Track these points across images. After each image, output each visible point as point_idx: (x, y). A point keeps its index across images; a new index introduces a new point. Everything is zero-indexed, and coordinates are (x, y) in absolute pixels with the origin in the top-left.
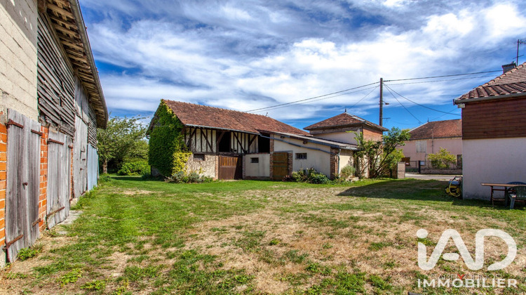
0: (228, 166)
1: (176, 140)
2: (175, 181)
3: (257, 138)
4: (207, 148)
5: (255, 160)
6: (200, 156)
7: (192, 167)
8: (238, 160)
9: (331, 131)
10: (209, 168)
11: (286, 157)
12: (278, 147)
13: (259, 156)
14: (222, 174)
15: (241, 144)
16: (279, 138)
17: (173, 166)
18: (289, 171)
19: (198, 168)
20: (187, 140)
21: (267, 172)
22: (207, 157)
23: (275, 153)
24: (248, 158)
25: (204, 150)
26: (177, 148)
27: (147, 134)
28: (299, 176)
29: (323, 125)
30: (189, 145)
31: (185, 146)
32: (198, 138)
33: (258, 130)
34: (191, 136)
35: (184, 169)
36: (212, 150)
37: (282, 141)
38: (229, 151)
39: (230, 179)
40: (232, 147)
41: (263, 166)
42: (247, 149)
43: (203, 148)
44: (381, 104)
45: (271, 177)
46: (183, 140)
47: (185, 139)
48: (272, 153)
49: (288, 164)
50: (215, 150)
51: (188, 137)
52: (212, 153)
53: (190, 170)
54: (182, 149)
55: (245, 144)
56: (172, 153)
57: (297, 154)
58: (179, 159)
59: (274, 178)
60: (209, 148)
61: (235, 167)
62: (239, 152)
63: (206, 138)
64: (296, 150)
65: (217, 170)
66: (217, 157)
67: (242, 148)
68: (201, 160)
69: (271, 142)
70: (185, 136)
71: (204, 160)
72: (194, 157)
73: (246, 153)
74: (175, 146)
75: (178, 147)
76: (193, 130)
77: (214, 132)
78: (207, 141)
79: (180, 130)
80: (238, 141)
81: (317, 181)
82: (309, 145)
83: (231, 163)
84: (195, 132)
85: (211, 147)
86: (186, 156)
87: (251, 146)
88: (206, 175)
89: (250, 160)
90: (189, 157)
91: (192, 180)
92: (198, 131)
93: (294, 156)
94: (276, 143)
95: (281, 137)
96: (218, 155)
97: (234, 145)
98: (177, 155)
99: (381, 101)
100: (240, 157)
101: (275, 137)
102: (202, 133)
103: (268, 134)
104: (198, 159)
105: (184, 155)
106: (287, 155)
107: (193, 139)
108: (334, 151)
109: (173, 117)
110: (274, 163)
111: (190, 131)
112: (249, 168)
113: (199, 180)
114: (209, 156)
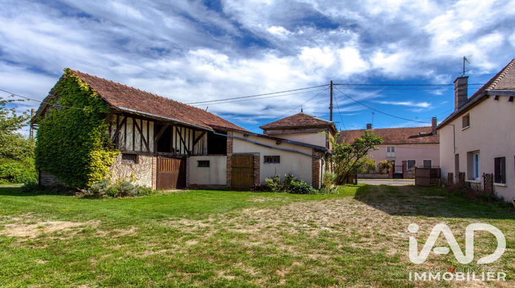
0: (169, 172)
1: (95, 131)
2: (96, 195)
3: (206, 136)
4: (141, 145)
5: (204, 164)
6: (132, 157)
7: (119, 173)
8: (181, 163)
9: (293, 131)
10: (144, 175)
11: (251, 159)
12: (239, 147)
13: (211, 158)
14: (161, 183)
15: (184, 143)
16: (241, 136)
17: (89, 171)
18: (254, 177)
19: (129, 175)
20: (113, 133)
21: (223, 179)
22: (142, 158)
23: (235, 155)
24: (193, 161)
25: (138, 148)
26: (98, 144)
27: (33, 122)
28: (276, 184)
29: (283, 125)
30: (116, 140)
31: (110, 142)
32: (129, 130)
33: (210, 126)
34: (119, 127)
35: (108, 176)
36: (148, 149)
37: (246, 140)
38: (170, 152)
39: (171, 188)
40: (174, 146)
41: (217, 172)
42: (191, 149)
43: (136, 145)
44: (331, 108)
45: (229, 185)
46: (107, 132)
47: (110, 131)
48: (230, 155)
49: (254, 169)
50: (152, 150)
51: (114, 128)
52: (148, 154)
53: (117, 178)
54: (105, 145)
55: (189, 143)
56: (88, 151)
57: (265, 157)
58: (100, 161)
59: (233, 186)
60: (144, 146)
61: (177, 172)
62: (182, 153)
63: (141, 132)
64: (264, 152)
65: (155, 177)
66: (155, 159)
67: (185, 148)
68: (132, 162)
69: (228, 141)
70: (110, 127)
71: (136, 162)
72: (123, 158)
73: (191, 154)
74: (93, 141)
75: (98, 142)
76: (122, 118)
77: (152, 123)
78: (142, 137)
79: (103, 116)
80: (181, 139)
81: (303, 191)
82: (283, 146)
83: (172, 166)
84: (125, 122)
85: (147, 145)
86: (111, 156)
87: (196, 146)
88: (140, 183)
89: (197, 164)
90: (116, 158)
91: (123, 192)
92: (130, 120)
93: (262, 160)
94: (235, 143)
95: (245, 135)
96: (155, 155)
97: (176, 143)
98: (97, 154)
99: (331, 104)
100: (184, 160)
101: (235, 135)
102: (135, 124)
103: (225, 131)
104: (128, 162)
105: (107, 154)
106: (252, 158)
107: (122, 131)
108: (317, 154)
109: (92, 96)
110: (232, 167)
111: (118, 120)
112: (196, 173)
113: (133, 191)
114: (144, 157)
